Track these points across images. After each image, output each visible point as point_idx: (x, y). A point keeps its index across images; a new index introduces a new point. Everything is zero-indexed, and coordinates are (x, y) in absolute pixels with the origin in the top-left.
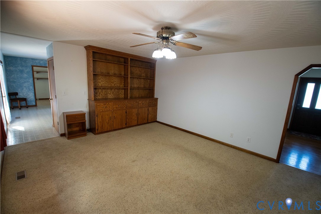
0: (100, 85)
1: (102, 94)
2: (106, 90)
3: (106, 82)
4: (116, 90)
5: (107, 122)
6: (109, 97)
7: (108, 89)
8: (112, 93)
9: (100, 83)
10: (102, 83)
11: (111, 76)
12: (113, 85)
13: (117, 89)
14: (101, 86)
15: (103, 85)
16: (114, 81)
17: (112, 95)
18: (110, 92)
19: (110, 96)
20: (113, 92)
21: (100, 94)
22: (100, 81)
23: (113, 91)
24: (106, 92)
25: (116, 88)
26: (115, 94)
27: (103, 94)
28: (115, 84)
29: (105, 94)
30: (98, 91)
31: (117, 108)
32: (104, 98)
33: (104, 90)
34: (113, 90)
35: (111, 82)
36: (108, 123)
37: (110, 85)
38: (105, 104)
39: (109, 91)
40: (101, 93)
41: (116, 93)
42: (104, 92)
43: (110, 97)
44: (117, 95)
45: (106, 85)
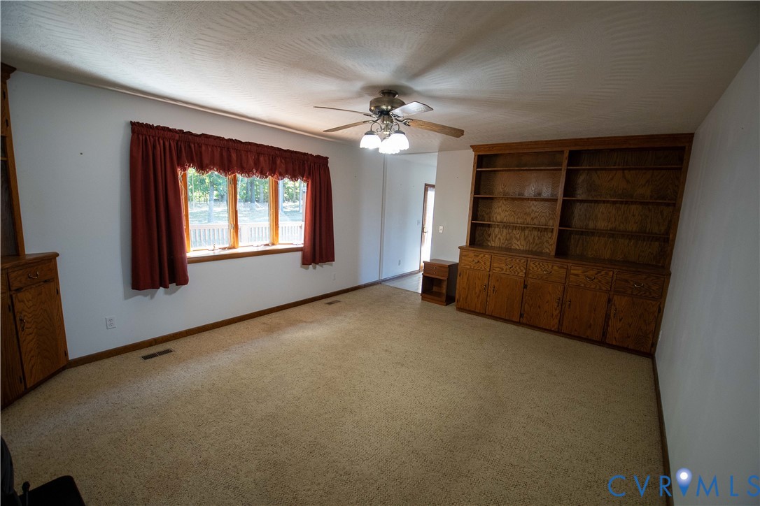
0: (499, 218)
1: (499, 238)
2: (510, 231)
3: (513, 213)
4: (535, 233)
5: (476, 293)
6: (514, 245)
7: (515, 228)
8: (522, 238)
9: (499, 214)
10: (503, 215)
11: (526, 199)
12: (529, 220)
13: (538, 229)
14: (501, 222)
15: (505, 220)
16: (533, 210)
17: (523, 242)
18: (518, 236)
19: (518, 244)
20: (528, 236)
21: (496, 237)
22: (500, 211)
23: (526, 234)
24: (509, 234)
25: (536, 228)
26: (531, 241)
27: (501, 238)
28: (533, 219)
29: (506, 239)
30: (494, 231)
31: (502, 269)
32: (504, 246)
33: (505, 231)
34: (527, 232)
35: (525, 214)
36: (479, 296)
37: (520, 221)
38: (477, 256)
39: (516, 233)
40: (499, 236)
41: (534, 239)
42: (505, 233)
43: (517, 248)
44: (537, 244)
45: (512, 219)
